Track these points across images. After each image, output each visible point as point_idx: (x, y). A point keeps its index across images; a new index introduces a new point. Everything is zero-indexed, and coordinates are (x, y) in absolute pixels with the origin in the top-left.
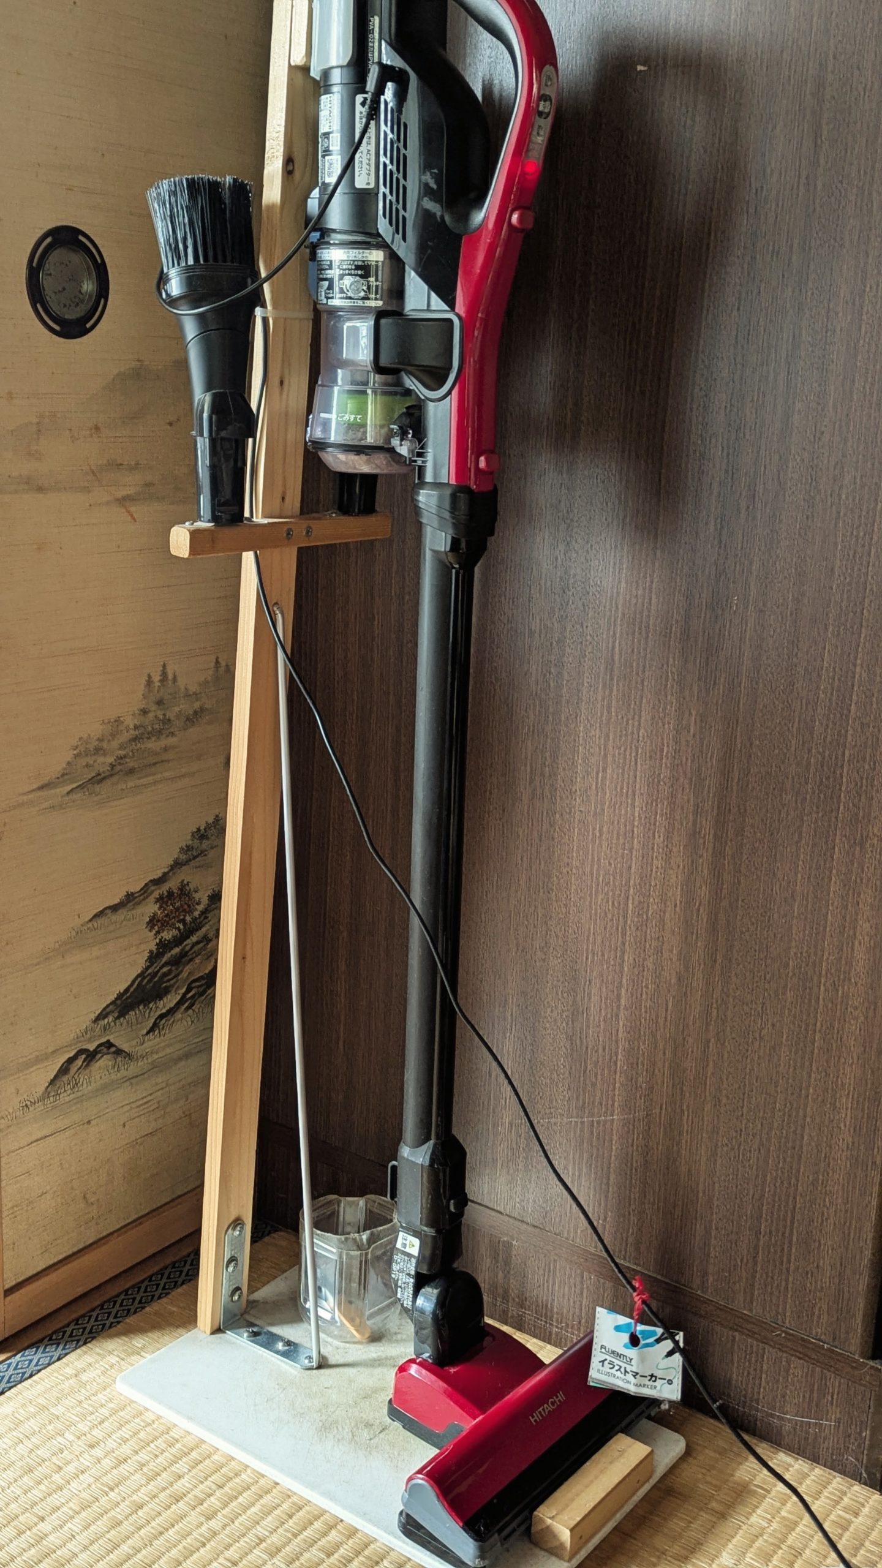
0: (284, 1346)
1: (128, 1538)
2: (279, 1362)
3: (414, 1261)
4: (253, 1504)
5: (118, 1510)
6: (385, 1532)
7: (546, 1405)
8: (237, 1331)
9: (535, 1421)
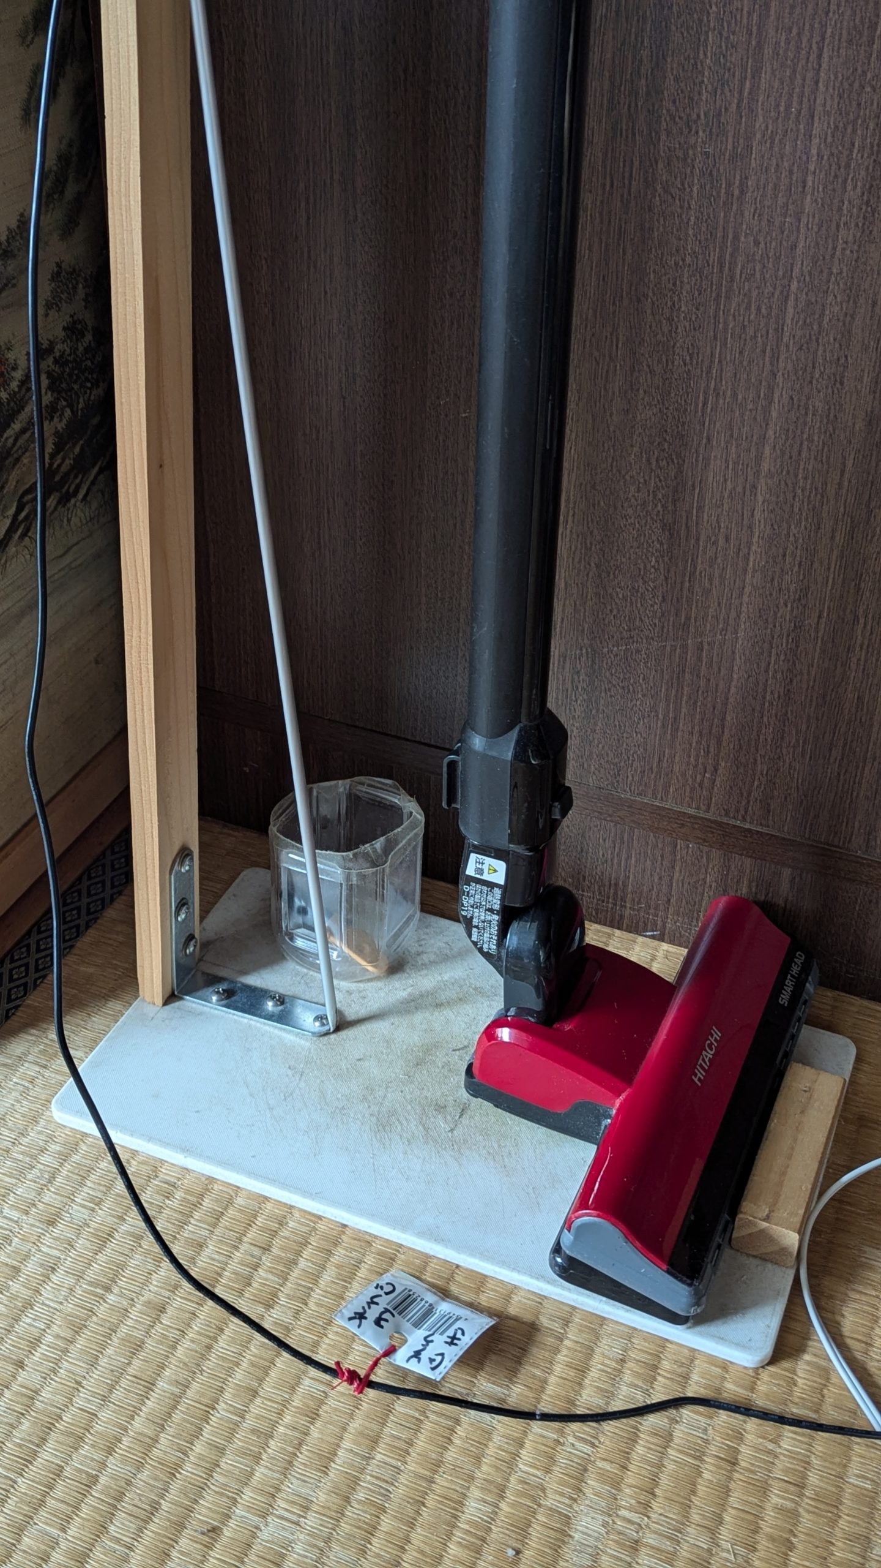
0: (276, 1005)
1: (162, 1367)
2: (276, 1032)
3: (498, 892)
4: (324, 1267)
5: (129, 1322)
6: (532, 1276)
7: (704, 1053)
8: (200, 993)
9: (699, 1079)
